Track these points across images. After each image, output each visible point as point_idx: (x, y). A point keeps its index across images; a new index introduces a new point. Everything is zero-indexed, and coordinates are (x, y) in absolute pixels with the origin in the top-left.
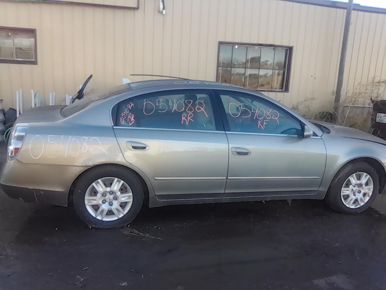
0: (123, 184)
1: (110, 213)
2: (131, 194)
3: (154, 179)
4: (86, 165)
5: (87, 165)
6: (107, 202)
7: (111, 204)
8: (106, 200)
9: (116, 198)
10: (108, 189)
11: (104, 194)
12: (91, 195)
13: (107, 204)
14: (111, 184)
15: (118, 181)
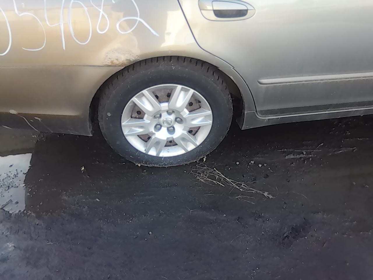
0: (193, 95)
1: (171, 143)
2: (210, 112)
3: (258, 81)
4: (112, 62)
5: (116, 62)
6: (165, 127)
7: (171, 130)
8: (162, 124)
9: (180, 120)
10: (165, 106)
11: (157, 115)
12: (131, 117)
13: (164, 130)
14: (169, 96)
15: (182, 89)
